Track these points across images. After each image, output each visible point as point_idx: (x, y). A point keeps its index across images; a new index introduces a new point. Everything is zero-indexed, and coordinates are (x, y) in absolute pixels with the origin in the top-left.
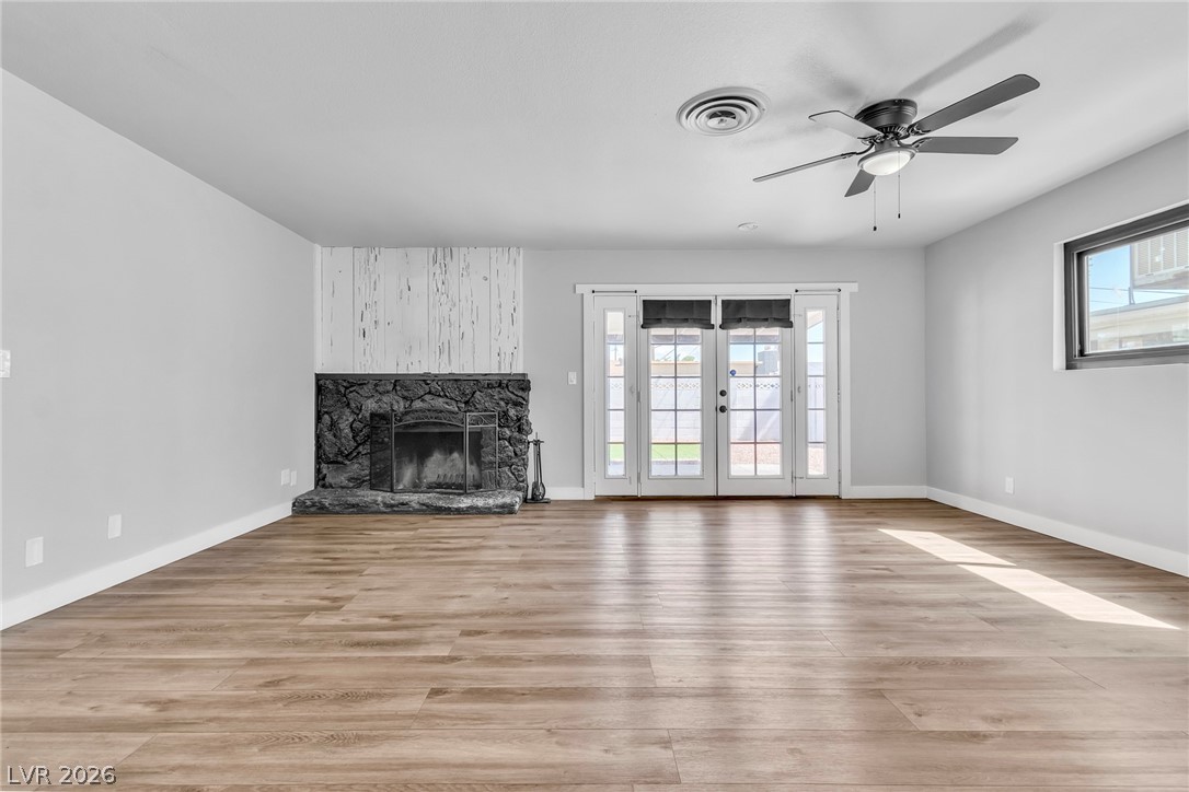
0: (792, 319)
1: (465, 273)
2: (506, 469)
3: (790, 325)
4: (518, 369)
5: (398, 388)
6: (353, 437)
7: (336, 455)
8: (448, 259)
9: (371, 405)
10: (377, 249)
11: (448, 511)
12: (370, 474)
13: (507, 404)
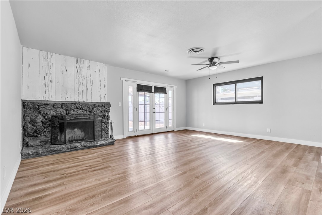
0: (167, 92)
1: (88, 69)
2: (104, 132)
3: (166, 93)
4: (106, 101)
5: (63, 106)
6: (43, 126)
7: (34, 133)
8: (82, 63)
9: (52, 113)
10: (52, 53)
11: (93, 147)
12: (51, 139)
13: (105, 112)
